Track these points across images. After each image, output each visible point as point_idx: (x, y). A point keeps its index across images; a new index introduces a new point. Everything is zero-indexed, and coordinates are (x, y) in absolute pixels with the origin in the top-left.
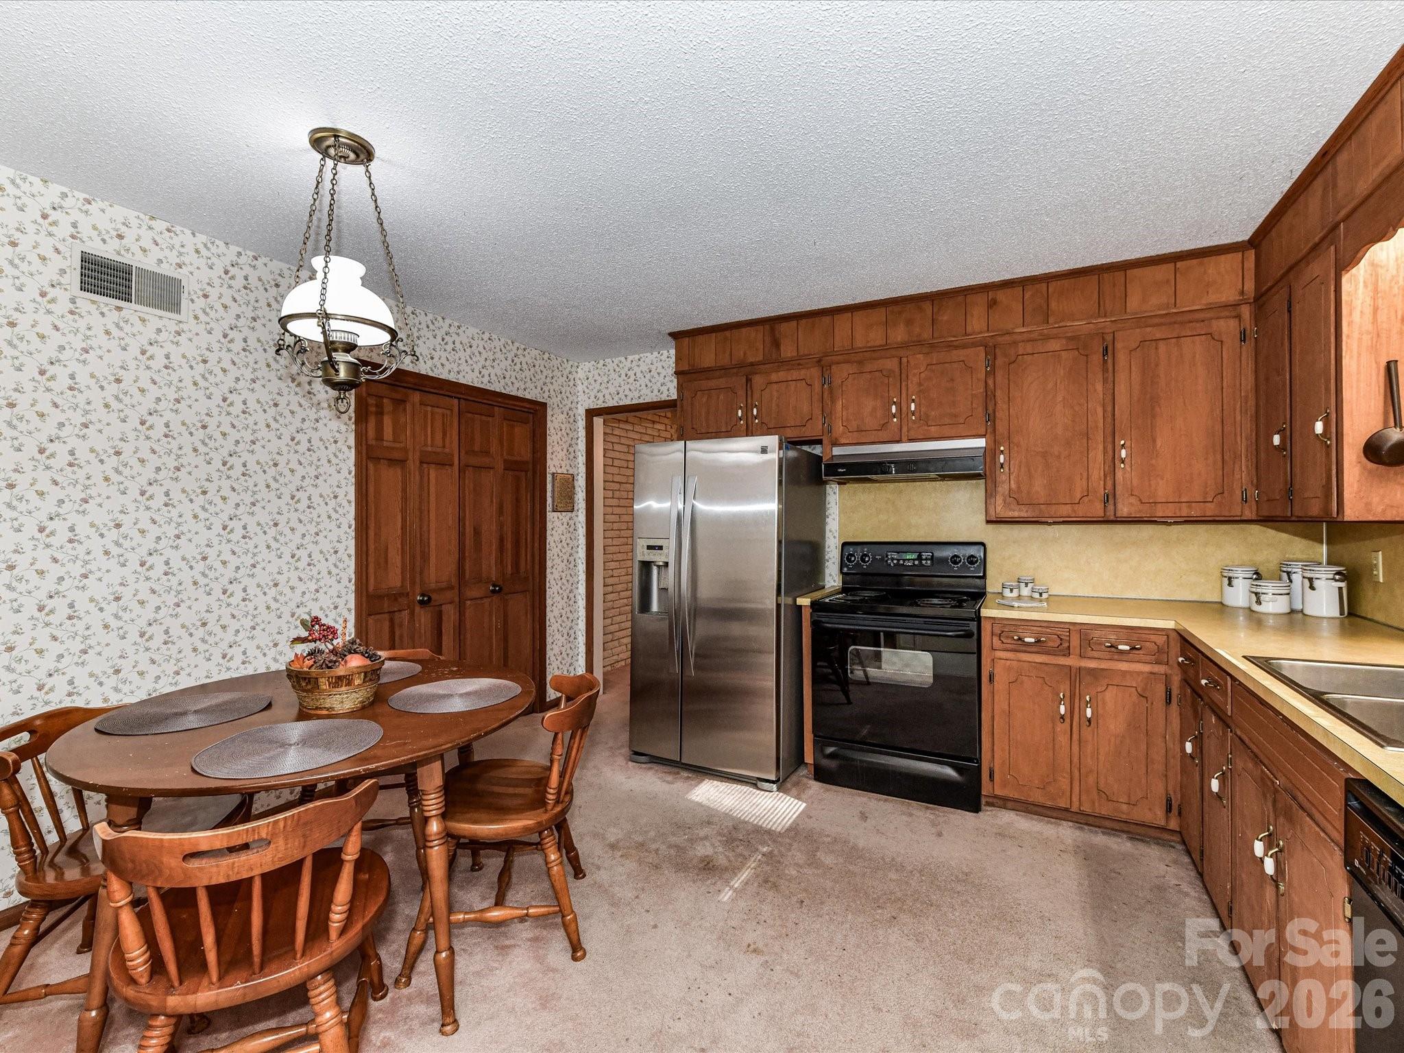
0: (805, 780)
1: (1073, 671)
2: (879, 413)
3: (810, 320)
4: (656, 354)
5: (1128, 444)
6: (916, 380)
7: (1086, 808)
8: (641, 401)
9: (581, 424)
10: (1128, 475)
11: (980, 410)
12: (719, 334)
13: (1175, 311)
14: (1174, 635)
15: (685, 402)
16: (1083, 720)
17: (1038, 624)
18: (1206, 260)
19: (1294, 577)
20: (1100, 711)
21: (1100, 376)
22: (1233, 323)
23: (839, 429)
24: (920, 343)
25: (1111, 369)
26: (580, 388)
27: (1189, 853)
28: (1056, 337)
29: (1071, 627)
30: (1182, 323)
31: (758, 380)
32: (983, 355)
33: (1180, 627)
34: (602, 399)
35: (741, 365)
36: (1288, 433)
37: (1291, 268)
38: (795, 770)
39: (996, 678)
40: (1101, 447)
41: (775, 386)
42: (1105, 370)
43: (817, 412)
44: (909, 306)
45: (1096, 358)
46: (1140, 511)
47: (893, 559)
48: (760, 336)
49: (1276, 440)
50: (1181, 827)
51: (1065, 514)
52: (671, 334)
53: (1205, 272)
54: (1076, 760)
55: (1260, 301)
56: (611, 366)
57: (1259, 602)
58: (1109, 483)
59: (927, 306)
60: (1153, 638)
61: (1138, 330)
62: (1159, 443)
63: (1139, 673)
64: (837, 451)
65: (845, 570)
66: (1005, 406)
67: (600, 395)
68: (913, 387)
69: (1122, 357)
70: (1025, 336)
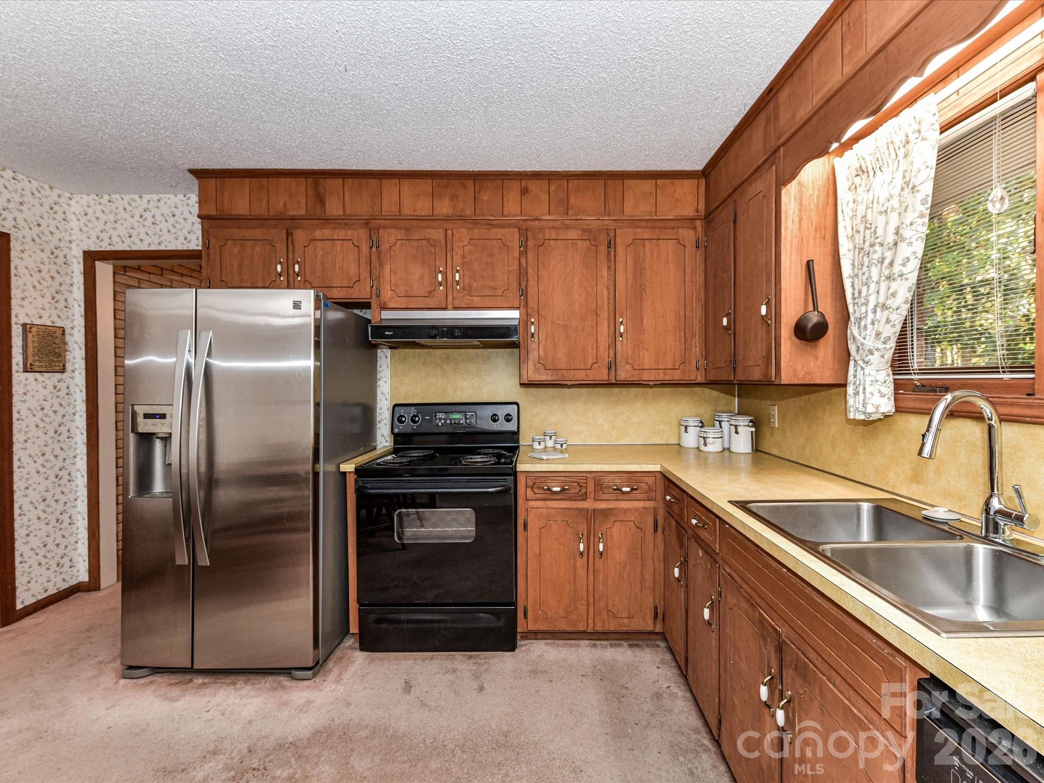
0: (350, 652)
1: (590, 513)
2: (427, 280)
3: (357, 181)
4: (181, 196)
5: (624, 322)
6: (460, 252)
7: (599, 628)
8: (162, 248)
9: (77, 268)
10: (624, 347)
11: (515, 285)
12: (253, 180)
13: (655, 218)
14: (658, 475)
15: (212, 251)
16: (597, 553)
17: (563, 474)
18: (676, 181)
19: (723, 424)
20: (609, 545)
21: (605, 264)
22: (691, 233)
23: (387, 293)
24: (463, 219)
25: (613, 259)
26: (74, 224)
27: (670, 650)
28: (574, 228)
29: (588, 475)
30: (659, 228)
31: (300, 236)
32: (517, 235)
33: (664, 470)
34: (107, 241)
35: (280, 218)
36: (732, 316)
37: (735, 190)
38: (341, 641)
39: (529, 525)
40: (606, 323)
41: (319, 243)
42: (609, 260)
43: (365, 275)
44: (453, 182)
45: (603, 248)
46: (632, 376)
47: (440, 419)
48: (302, 189)
49: (725, 321)
50: (663, 628)
51: (580, 378)
52: (193, 172)
53: (675, 191)
54: (591, 588)
55: (708, 217)
56: (119, 203)
57: (705, 444)
58: (612, 353)
59: (470, 183)
60: (646, 479)
61: (632, 230)
62: (645, 323)
63: (636, 509)
64: (386, 315)
65: (396, 430)
66: (535, 283)
67: (104, 236)
68: (458, 259)
69: (620, 249)
70: (551, 224)
